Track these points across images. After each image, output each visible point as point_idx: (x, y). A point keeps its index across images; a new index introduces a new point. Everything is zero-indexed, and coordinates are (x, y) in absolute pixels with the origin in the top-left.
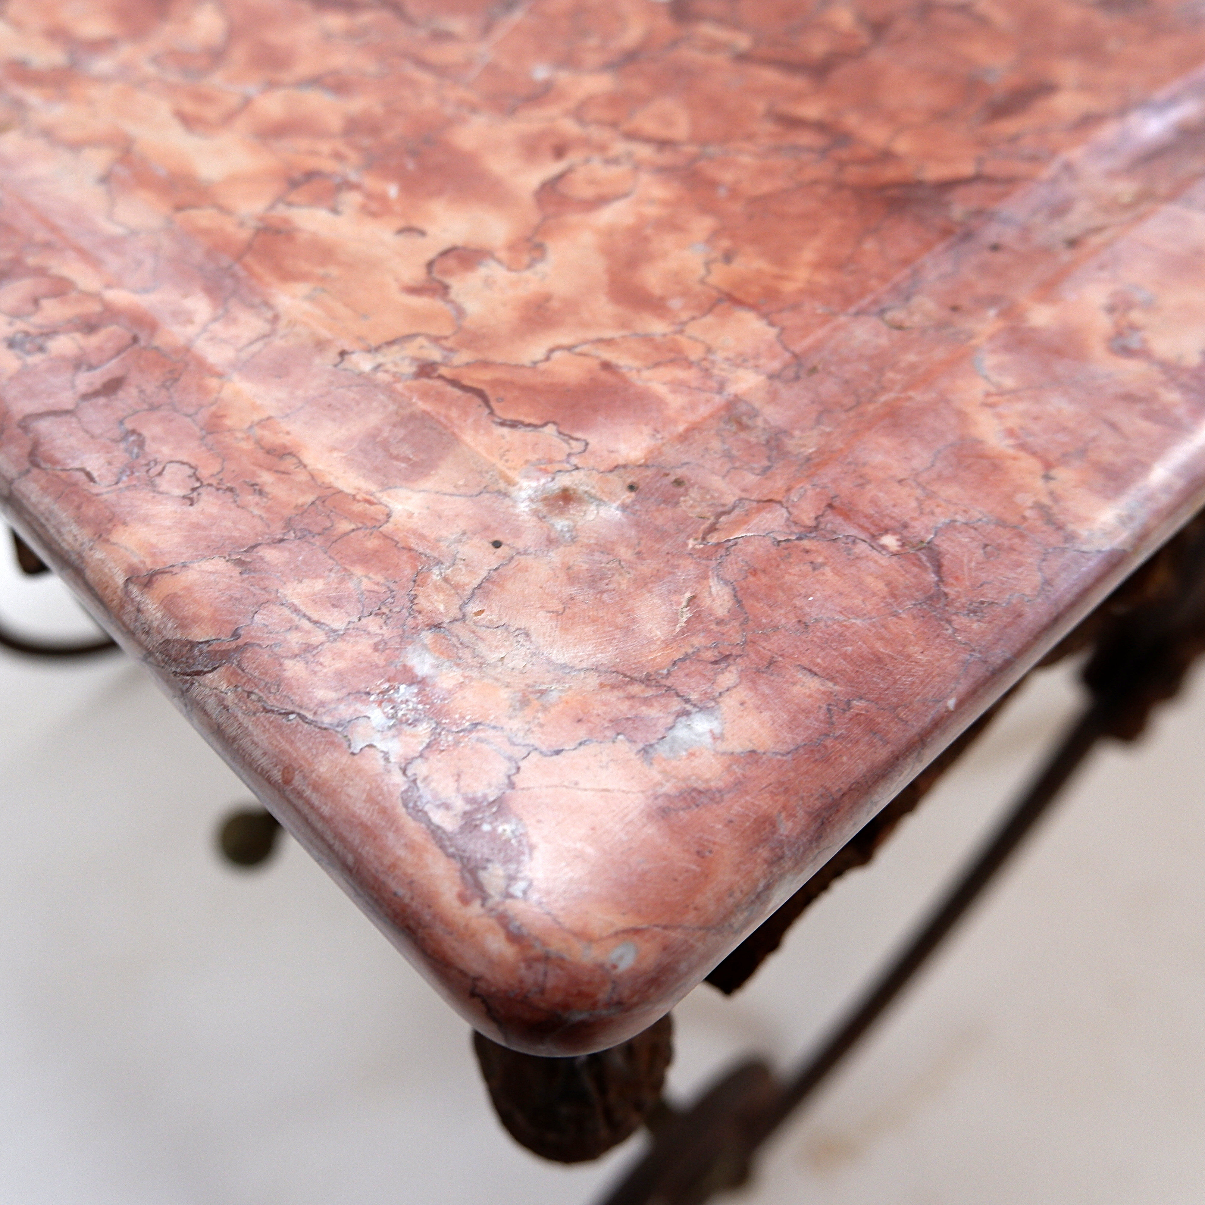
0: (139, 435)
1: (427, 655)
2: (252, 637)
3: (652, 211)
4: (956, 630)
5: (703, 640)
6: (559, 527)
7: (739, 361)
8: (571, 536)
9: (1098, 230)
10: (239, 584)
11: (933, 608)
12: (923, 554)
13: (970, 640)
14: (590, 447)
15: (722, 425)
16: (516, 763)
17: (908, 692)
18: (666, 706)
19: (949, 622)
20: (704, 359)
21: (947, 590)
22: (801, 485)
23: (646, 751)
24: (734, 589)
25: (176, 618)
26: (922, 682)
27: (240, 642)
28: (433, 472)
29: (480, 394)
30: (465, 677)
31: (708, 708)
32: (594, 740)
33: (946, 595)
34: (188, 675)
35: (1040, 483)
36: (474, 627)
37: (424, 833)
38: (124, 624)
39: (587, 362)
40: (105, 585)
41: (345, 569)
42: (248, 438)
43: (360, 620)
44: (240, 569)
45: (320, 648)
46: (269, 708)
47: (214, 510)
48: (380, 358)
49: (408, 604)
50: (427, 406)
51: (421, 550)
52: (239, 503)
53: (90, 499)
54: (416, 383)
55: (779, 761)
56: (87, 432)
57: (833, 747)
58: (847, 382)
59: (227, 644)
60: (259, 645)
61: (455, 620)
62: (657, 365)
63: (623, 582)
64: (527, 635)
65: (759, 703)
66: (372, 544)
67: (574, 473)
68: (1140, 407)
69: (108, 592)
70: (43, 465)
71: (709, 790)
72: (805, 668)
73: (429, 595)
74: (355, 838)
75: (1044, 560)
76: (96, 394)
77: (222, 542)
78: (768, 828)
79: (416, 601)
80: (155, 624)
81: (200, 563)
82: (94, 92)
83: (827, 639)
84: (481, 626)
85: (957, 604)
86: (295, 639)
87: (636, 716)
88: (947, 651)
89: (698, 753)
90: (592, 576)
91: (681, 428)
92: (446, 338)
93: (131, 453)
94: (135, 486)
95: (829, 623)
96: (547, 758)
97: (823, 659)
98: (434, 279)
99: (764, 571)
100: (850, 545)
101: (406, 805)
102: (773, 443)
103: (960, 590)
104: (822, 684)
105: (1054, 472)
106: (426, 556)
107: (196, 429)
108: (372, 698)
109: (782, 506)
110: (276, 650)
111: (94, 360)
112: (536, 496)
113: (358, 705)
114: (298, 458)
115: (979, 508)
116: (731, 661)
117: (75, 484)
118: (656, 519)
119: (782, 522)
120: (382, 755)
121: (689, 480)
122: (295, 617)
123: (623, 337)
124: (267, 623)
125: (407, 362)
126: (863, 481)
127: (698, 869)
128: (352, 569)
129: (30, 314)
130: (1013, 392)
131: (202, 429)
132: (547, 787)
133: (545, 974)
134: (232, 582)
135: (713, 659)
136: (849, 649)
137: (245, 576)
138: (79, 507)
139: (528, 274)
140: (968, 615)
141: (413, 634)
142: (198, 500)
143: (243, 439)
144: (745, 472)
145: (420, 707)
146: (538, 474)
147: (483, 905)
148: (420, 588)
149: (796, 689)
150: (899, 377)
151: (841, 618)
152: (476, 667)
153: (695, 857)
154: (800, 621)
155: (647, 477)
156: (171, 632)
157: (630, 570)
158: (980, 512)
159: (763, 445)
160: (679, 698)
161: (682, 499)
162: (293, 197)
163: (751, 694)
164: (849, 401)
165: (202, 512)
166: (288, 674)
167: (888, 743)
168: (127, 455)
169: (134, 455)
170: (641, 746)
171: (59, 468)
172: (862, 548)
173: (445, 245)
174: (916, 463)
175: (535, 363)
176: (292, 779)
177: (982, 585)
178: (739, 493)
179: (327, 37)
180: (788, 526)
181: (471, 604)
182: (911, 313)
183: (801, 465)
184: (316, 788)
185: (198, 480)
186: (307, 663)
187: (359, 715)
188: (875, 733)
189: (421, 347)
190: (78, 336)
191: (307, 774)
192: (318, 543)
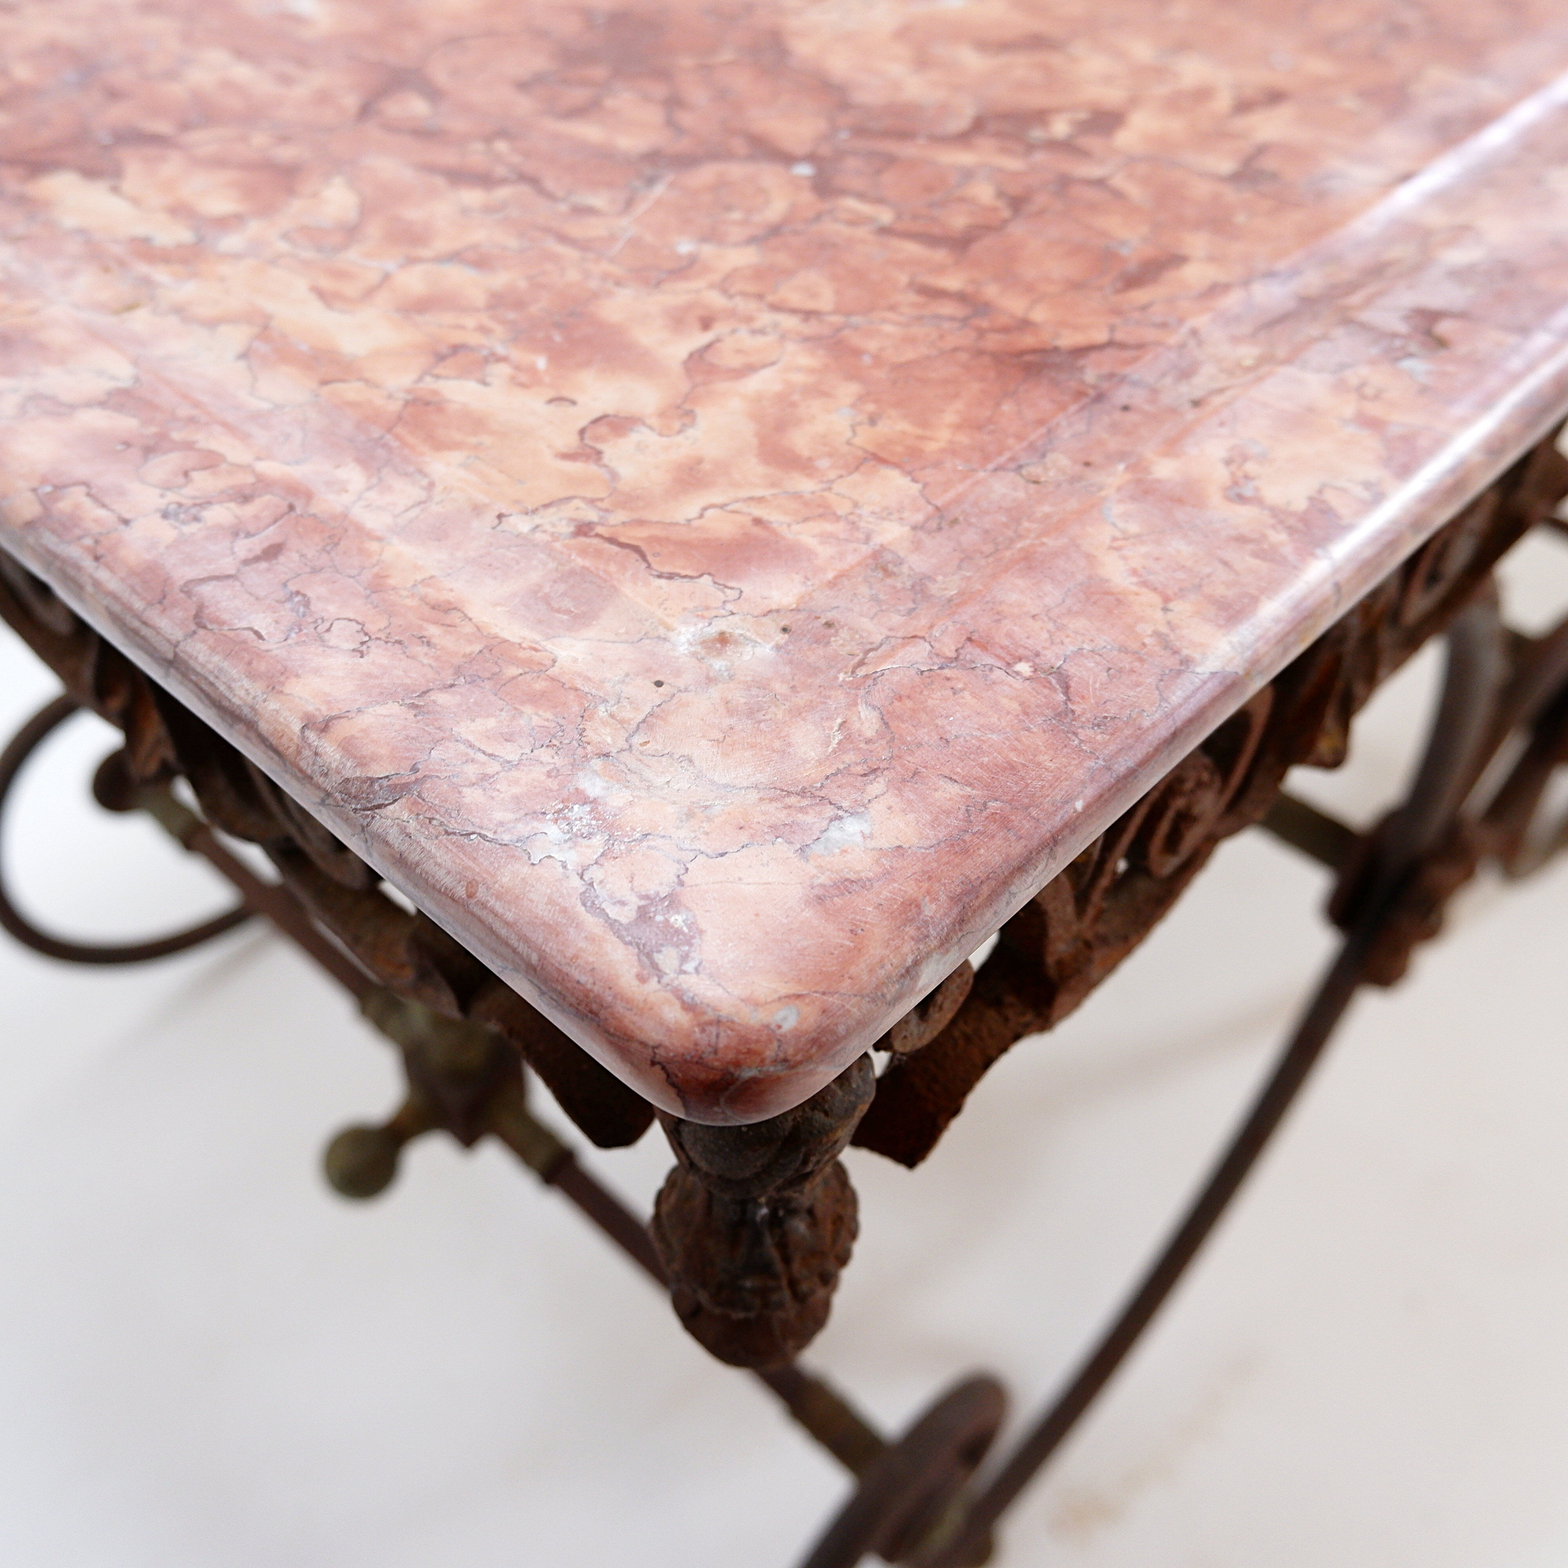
0: (304, 595)
1: (598, 779)
2: (430, 770)
3: (799, 378)
4: (1081, 741)
5: (853, 757)
6: (717, 667)
7: (884, 514)
8: (729, 674)
9: (1221, 391)
10: (414, 725)
11: (1061, 723)
12: (1054, 678)
13: (1095, 750)
14: (744, 595)
15: (869, 572)
16: (684, 865)
17: (1039, 794)
18: (820, 813)
19: (1075, 734)
20: (852, 513)
21: (1073, 707)
22: (943, 622)
23: (802, 850)
24: (881, 713)
25: (355, 758)
26: (1051, 786)
27: (419, 775)
28: (595, 622)
29: (636, 549)
30: (634, 797)
31: (858, 813)
32: (755, 843)
33: (1073, 711)
34: (369, 810)
35: (1159, 615)
36: (641, 757)
37: (603, 926)
38: (301, 770)
39: (738, 517)
40: (280, 734)
41: (516, 709)
42: (413, 595)
43: (532, 751)
44: (414, 712)
45: (496, 776)
46: (450, 830)
47: (385, 661)
48: (537, 520)
49: (578, 737)
50: (587, 563)
51: (586, 690)
52: (408, 654)
53: (260, 655)
54: (573, 542)
55: (923, 853)
56: (251, 594)
57: (971, 841)
58: (986, 532)
59: (407, 778)
60: (437, 777)
61: (622, 750)
62: (806, 520)
63: (780, 713)
64: (691, 761)
65: (905, 807)
66: (540, 685)
67: (730, 618)
68: (1250, 547)
69: (284, 740)
70: (209, 626)
71: (860, 879)
72: (946, 777)
73: (597, 729)
74: (538, 937)
75: (1161, 680)
76: (257, 559)
77: (394, 689)
78: (914, 910)
79: (584, 734)
80: (334, 765)
81: (375, 708)
82: (225, 269)
83: (966, 753)
84: (646, 755)
85: (1083, 719)
86: (471, 771)
87: (793, 822)
88: (1074, 759)
89: (849, 850)
90: (750, 709)
91: (830, 576)
92: (602, 500)
93: (298, 612)
94: (304, 641)
95: (968, 738)
96: (713, 860)
97: (962, 768)
98: (586, 445)
99: (909, 697)
100: (987, 673)
101: (584, 905)
102: (918, 588)
103: (1085, 707)
104: (961, 790)
105: (1171, 605)
106: (592, 695)
107: (361, 589)
108: (548, 817)
109: (925, 641)
110: (455, 780)
111: (252, 528)
112: (695, 640)
113: (535, 824)
114: (463, 612)
115: (1105, 638)
116: (879, 773)
117: (244, 642)
118: (808, 658)
119: (926, 654)
120: (560, 863)
121: (839, 622)
122: (471, 752)
123: (774, 495)
124: (444, 758)
125: (564, 522)
126: (1000, 616)
127: (852, 945)
128: (522, 708)
129: (180, 487)
130: (1138, 536)
131: (366, 589)
132: (713, 883)
133: (718, 1036)
134: (407, 723)
135: (862, 772)
136: (986, 760)
137: (420, 718)
138: (250, 663)
139: (679, 439)
140: (1093, 728)
141: (583, 762)
142: (368, 653)
143: (407, 597)
144: (892, 614)
145: (594, 822)
146: (695, 620)
147: (659, 982)
148: (588, 723)
149: (937, 795)
150: (1034, 526)
151: (979, 734)
152: (644, 789)
153: (849, 934)
154: (941, 738)
155: (799, 619)
156: (350, 771)
157: (786, 703)
158: (1105, 641)
159: (909, 590)
160: (832, 806)
161: (833, 639)
162: (439, 370)
163: (898, 800)
164: (988, 548)
165: (373, 663)
166: (467, 800)
167: (1021, 838)
168: (294, 614)
169: (301, 614)
170: (799, 846)
171: (226, 628)
172: (998, 674)
173: (597, 414)
174: (1048, 600)
175: (689, 521)
176: (476, 892)
177: (1105, 702)
178: (886, 632)
179: (465, 211)
180: (931, 658)
181: (636, 736)
182: (1046, 469)
183: (943, 606)
184: (499, 897)
185: (366, 634)
186: (484, 790)
187: (537, 832)
188: (1009, 830)
189: (578, 509)
190: (232, 505)
191: (490, 886)
192: (488, 687)
